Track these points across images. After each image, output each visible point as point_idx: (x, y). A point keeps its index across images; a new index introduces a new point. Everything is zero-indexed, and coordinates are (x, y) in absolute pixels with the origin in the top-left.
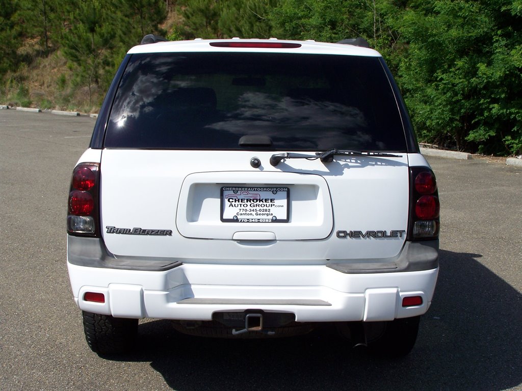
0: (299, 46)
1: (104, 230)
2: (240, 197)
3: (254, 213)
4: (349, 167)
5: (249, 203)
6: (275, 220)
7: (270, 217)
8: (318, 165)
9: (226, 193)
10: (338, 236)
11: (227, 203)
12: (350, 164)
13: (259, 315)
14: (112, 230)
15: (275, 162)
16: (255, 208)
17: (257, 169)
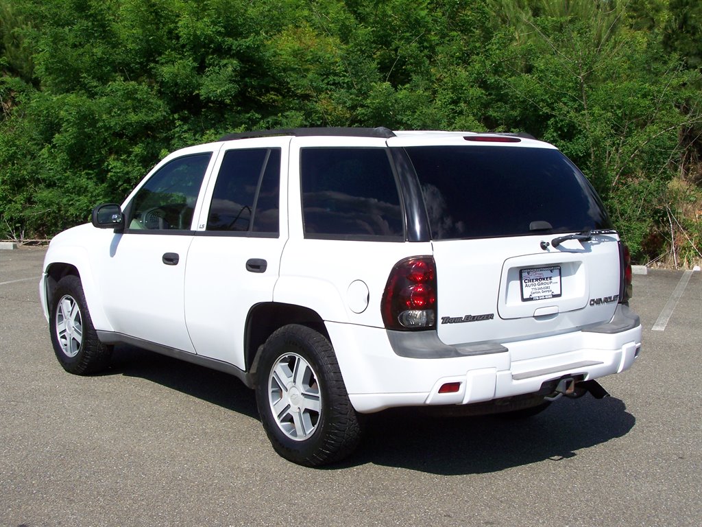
0: (519, 141)
1: (440, 321)
2: (532, 278)
3: (540, 291)
4: (593, 244)
5: (537, 283)
6: (554, 296)
7: (550, 293)
8: (574, 244)
9: (524, 274)
10: (591, 305)
11: (524, 284)
12: (593, 242)
13: (571, 379)
14: (447, 320)
15: (556, 244)
16: (540, 286)
17: (546, 251)
